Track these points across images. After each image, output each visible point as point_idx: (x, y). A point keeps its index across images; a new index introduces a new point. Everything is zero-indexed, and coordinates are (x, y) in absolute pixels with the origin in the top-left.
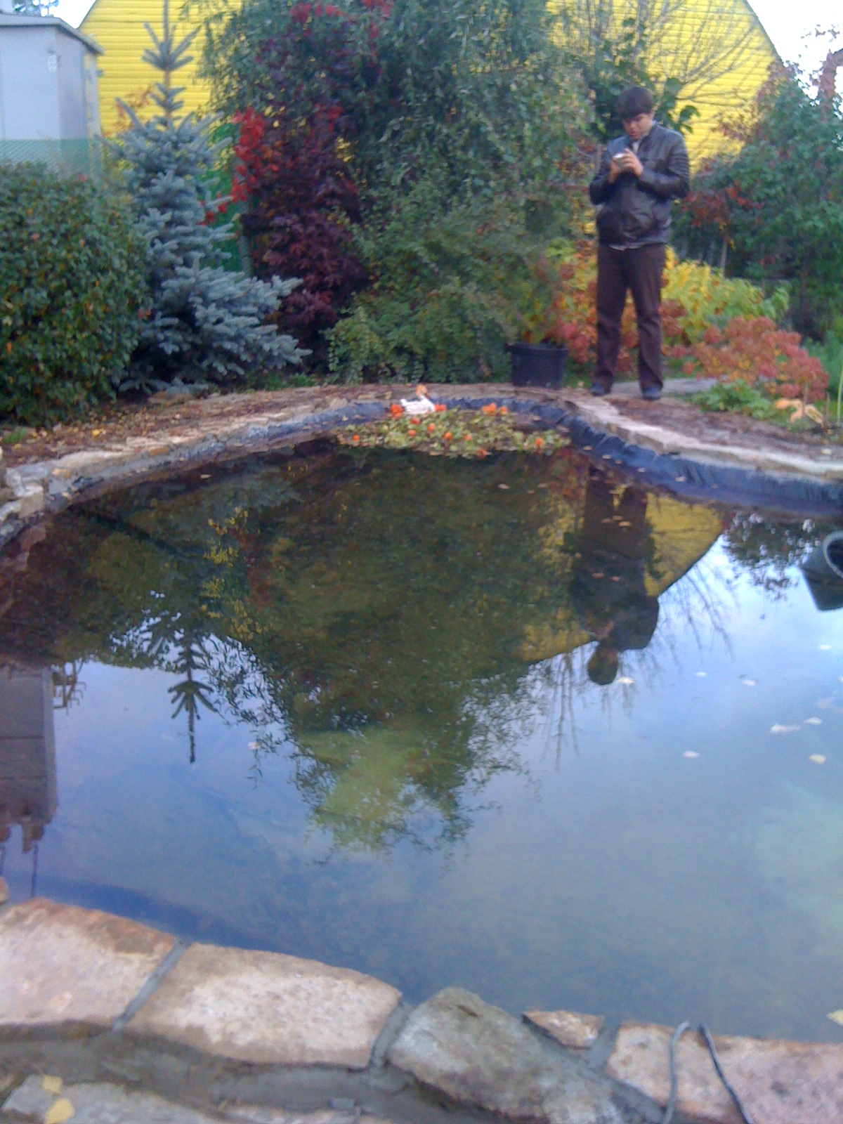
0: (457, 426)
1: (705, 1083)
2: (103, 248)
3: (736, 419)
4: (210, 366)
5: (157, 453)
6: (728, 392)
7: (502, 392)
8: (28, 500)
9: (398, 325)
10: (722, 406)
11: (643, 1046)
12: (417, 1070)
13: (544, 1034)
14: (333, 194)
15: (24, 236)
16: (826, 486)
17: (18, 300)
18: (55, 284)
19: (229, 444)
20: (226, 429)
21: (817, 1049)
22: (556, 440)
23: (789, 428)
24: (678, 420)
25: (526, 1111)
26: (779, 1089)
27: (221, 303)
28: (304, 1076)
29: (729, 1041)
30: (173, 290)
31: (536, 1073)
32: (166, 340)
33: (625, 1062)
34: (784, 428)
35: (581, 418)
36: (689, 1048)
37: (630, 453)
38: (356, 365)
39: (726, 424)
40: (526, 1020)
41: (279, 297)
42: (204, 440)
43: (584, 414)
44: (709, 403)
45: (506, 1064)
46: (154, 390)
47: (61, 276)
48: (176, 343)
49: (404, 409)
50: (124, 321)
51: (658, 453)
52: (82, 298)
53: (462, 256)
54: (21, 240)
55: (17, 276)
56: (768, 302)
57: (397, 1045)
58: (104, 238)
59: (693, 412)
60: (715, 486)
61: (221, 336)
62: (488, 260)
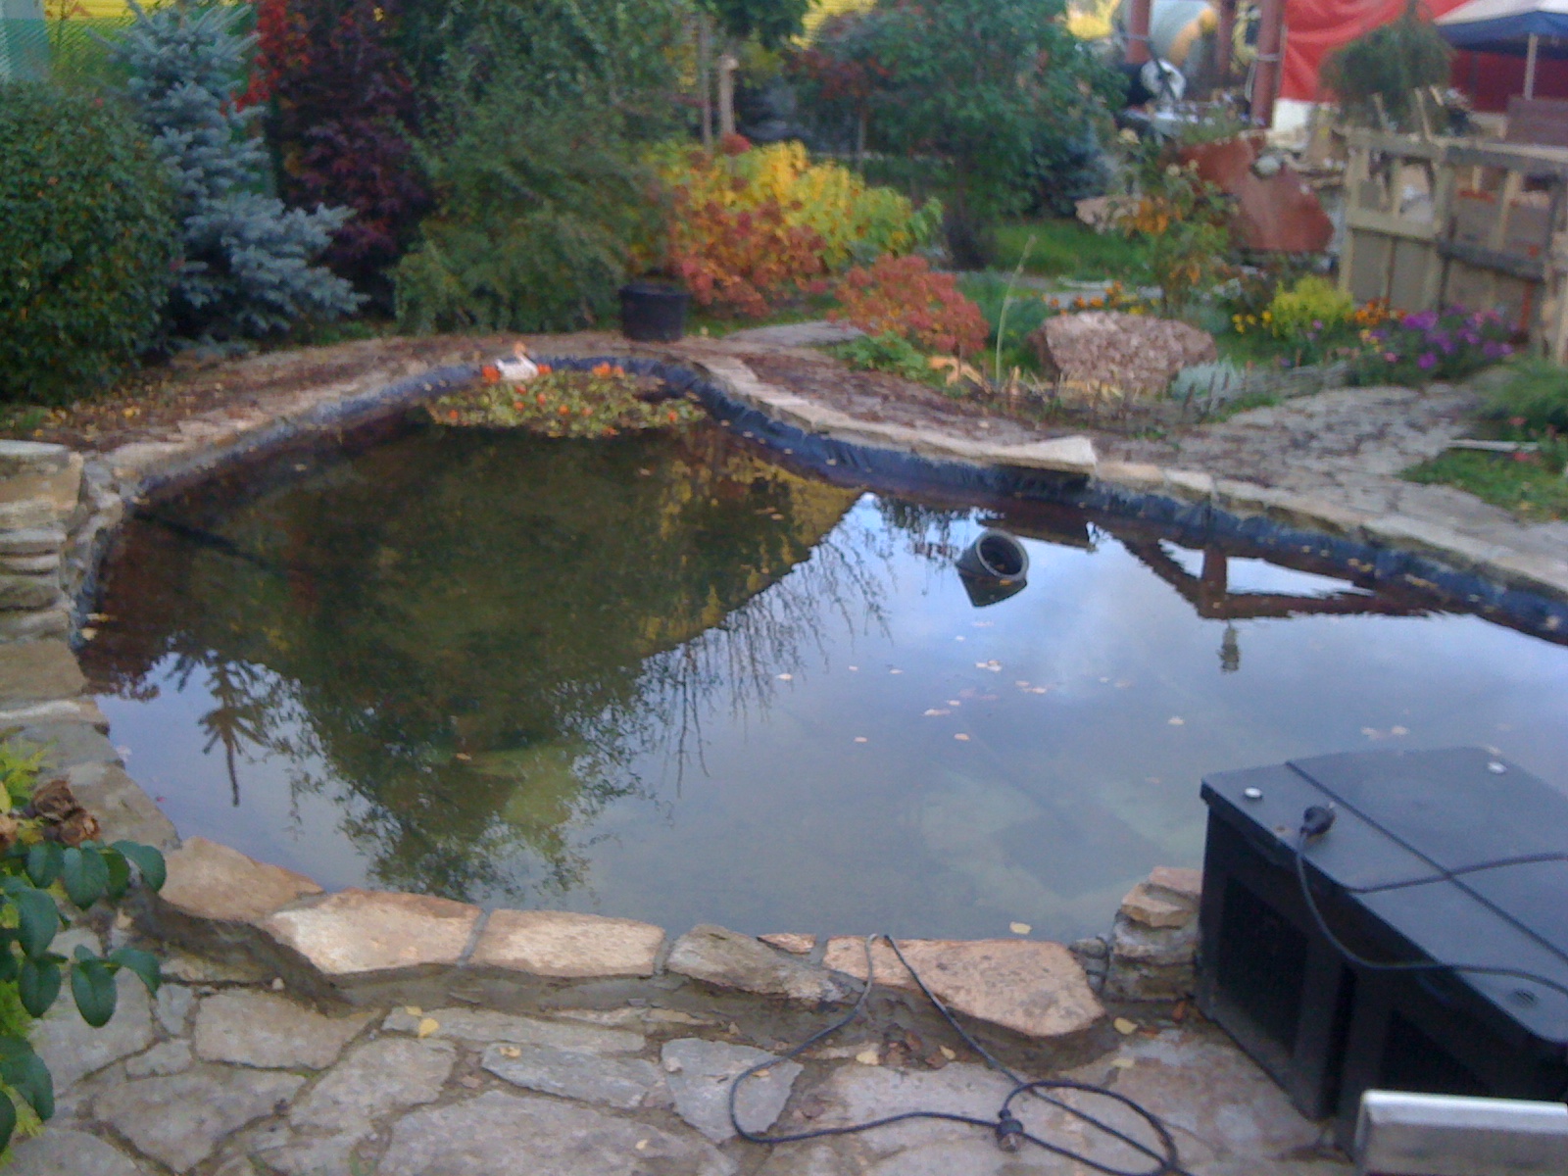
0: (571, 396)
1: (892, 967)
2: (132, 192)
3: (886, 381)
4: (247, 320)
5: (223, 443)
6: (877, 347)
7: (615, 349)
8: (109, 512)
9: (475, 262)
10: (871, 364)
11: (847, 949)
12: (690, 973)
13: (776, 947)
14: (385, 98)
15: (37, 179)
16: (983, 470)
17: (33, 256)
18: (77, 237)
19: (300, 427)
20: (295, 408)
21: (968, 943)
22: (690, 413)
23: (945, 393)
24: (823, 383)
25: (772, 990)
26: (942, 967)
27: (261, 243)
28: (608, 984)
29: (906, 942)
30: (201, 228)
31: (775, 968)
32: (193, 289)
33: (836, 959)
34: (939, 393)
35: (714, 385)
36: (879, 949)
37: (776, 430)
38: (428, 313)
39: (877, 389)
40: (760, 939)
41: (328, 234)
42: (272, 423)
43: (717, 379)
44: (857, 359)
45: (753, 965)
46: (177, 349)
47: (84, 228)
48: (205, 292)
49: (499, 373)
50: (156, 276)
51: (805, 432)
52: (111, 253)
53: (554, 176)
54: (31, 184)
55: (33, 228)
56: (918, 214)
57: (671, 960)
58: (132, 179)
59: (838, 371)
60: (869, 470)
61: (262, 285)
62: (584, 182)
